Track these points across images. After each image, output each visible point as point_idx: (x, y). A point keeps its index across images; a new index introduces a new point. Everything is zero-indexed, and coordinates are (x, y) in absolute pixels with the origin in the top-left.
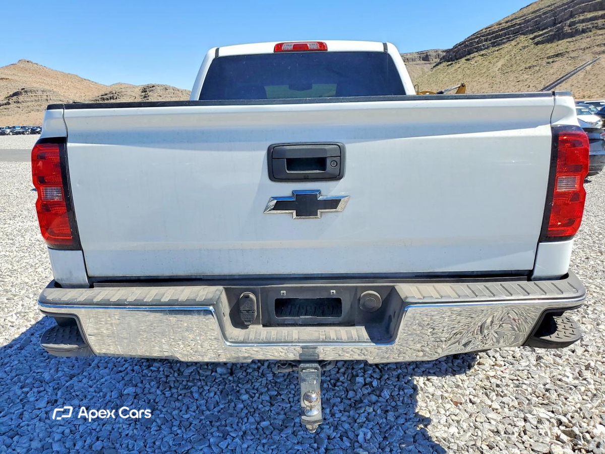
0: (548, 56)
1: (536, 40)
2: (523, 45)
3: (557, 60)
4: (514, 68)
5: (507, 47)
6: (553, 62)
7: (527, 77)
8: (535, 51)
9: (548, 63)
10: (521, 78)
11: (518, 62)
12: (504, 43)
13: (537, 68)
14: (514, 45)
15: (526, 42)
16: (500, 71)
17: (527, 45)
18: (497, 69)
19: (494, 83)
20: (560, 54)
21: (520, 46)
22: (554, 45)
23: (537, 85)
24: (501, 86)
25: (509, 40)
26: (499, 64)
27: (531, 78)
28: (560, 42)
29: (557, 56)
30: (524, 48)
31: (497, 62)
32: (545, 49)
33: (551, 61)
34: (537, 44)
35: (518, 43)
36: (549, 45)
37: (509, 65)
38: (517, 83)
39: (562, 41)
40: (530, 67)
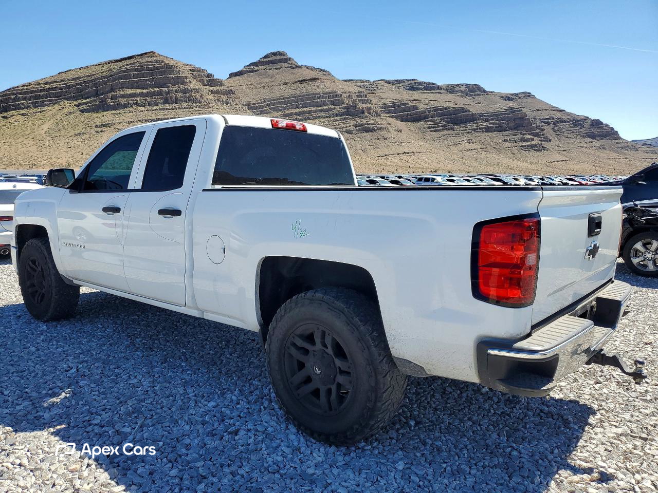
0: (95, 125)
1: (82, 107)
2: (69, 110)
3: (105, 130)
4: (63, 133)
5: (51, 110)
6: (101, 131)
7: (78, 143)
8: (82, 118)
9: (97, 132)
10: (72, 144)
11: (66, 127)
12: (46, 105)
13: (87, 136)
14: (58, 109)
15: (71, 108)
16: (48, 135)
17: (72, 111)
18: (43, 132)
19: (43, 146)
20: (107, 124)
21: (65, 111)
22: (100, 115)
23: (91, 153)
24: (51, 150)
25: (51, 103)
26: (46, 127)
27: (82, 145)
28: (105, 113)
29: (104, 126)
30: (70, 113)
31: (42, 125)
32: (92, 118)
33: (100, 130)
34: (83, 111)
35: (63, 108)
36: (95, 115)
37: (56, 129)
38: (69, 149)
39: (107, 112)
40: (80, 134)
